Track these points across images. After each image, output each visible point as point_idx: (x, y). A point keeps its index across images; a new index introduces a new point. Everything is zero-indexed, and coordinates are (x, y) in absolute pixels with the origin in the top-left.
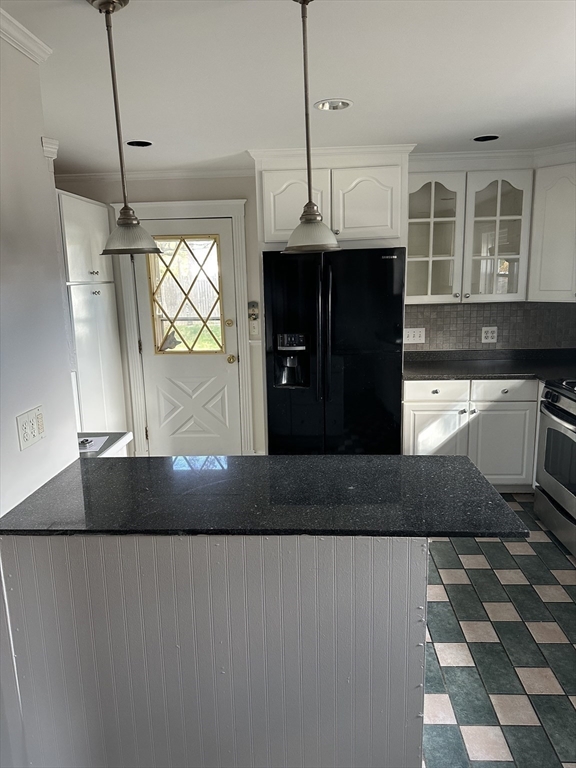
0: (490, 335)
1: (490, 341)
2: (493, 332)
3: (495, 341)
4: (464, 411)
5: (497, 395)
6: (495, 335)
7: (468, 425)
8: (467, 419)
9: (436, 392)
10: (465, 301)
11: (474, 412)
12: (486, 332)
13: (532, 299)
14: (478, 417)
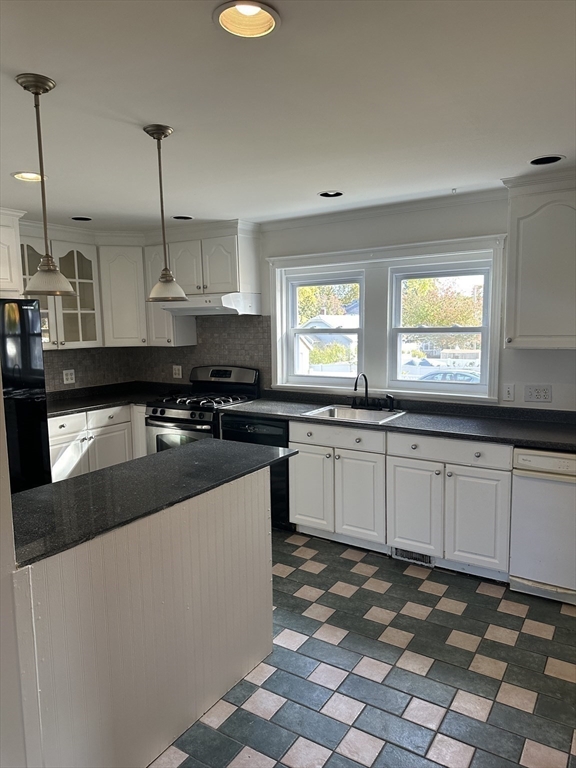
0: (69, 377)
1: (70, 382)
2: (71, 374)
3: (73, 381)
4: (84, 439)
5: (106, 421)
6: (73, 376)
7: (88, 450)
8: (86, 445)
9: (63, 426)
10: (61, 347)
11: (91, 438)
12: (67, 375)
13: (108, 344)
14: (94, 442)
